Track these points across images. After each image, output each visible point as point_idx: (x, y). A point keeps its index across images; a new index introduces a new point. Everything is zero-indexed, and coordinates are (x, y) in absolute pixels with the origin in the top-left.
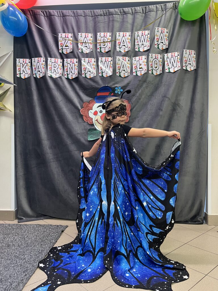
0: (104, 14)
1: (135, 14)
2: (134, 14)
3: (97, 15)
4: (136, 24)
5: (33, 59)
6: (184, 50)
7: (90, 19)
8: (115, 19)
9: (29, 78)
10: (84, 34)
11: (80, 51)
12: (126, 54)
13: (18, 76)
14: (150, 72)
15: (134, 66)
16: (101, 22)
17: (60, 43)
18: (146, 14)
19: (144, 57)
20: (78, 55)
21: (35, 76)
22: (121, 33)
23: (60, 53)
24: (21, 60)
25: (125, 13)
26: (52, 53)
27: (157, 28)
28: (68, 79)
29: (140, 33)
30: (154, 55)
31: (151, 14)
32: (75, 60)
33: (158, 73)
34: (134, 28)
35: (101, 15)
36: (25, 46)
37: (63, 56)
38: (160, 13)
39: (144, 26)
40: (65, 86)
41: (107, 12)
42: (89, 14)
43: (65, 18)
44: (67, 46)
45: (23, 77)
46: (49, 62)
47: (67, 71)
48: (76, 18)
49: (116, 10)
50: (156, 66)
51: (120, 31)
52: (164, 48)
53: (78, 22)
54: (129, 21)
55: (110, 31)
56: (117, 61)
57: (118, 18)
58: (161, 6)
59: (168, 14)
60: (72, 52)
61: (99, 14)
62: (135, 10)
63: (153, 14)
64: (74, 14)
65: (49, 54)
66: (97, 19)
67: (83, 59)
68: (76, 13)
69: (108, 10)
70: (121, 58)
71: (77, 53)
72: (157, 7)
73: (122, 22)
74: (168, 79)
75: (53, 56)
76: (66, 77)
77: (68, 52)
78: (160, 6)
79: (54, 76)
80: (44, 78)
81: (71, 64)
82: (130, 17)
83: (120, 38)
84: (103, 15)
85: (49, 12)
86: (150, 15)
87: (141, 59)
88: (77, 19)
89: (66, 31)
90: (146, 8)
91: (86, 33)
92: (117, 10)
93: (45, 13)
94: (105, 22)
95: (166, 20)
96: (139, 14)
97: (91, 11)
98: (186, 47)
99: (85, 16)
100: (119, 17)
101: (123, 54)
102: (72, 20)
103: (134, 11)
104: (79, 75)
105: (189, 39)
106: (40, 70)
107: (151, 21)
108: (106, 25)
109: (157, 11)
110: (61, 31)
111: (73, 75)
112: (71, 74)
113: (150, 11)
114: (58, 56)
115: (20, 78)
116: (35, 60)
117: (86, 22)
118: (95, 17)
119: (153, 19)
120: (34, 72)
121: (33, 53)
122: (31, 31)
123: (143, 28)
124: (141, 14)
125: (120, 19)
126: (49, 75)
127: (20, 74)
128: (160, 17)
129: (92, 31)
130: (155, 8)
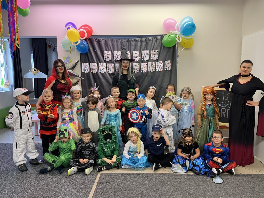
0: (126, 41)
2: (142, 41)
3: (123, 42)
4: (142, 47)
5: (91, 63)
6: (165, 61)
7: (119, 44)
8: (132, 44)
9: (89, 73)
10: (116, 51)
11: (115, 60)
12: (137, 62)
13: (83, 72)
14: (149, 71)
15: (141, 68)
17: (104, 56)
18: (147, 41)
19: (146, 64)
20: (114, 62)
21: (92, 72)
22: (135, 51)
23: (104, 60)
24: (85, 64)
25: (136, 41)
26: (100, 61)
27: (152, 50)
28: (109, 73)
29: (144, 51)
30: (151, 63)
32: (112, 64)
33: (153, 71)
34: (141, 49)
35: (125, 42)
36: (86, 56)
37: (106, 62)
38: (154, 41)
39: (146, 48)
40: (108, 77)
43: (107, 43)
44: (108, 57)
45: (86, 72)
46: (99, 65)
47: (108, 70)
48: (112, 43)
50: (152, 68)
51: (134, 50)
52: (156, 59)
53: (113, 45)
54: (139, 46)
55: (129, 50)
56: (133, 66)
59: (158, 43)
60: (111, 61)
61: (124, 41)
62: (142, 40)
63: (150, 42)
65: (99, 61)
67: (116, 64)
68: (112, 40)
69: (128, 40)
70: (135, 64)
71: (113, 61)
72: (152, 38)
74: (157, 74)
75: (101, 62)
77: (109, 60)
78: (154, 38)
79: (102, 72)
80: (97, 73)
81: (110, 66)
82: (139, 43)
83: (134, 54)
85: (98, 40)
87: (145, 65)
89: (107, 49)
90: (147, 38)
91: (118, 51)
92: (133, 39)
93: (96, 40)
94: (127, 45)
95: (157, 46)
97: (120, 40)
98: (166, 59)
99: (117, 42)
102: (110, 44)
103: (141, 40)
105: (168, 55)
106: (95, 69)
107: (150, 46)
108: (127, 47)
109: (152, 41)
110: (105, 49)
111: (111, 71)
112: (110, 71)
113: (149, 40)
114: (104, 62)
115: (84, 73)
116: (92, 64)
117: (117, 45)
118: (122, 43)
119: (150, 45)
120: (91, 70)
121: (91, 60)
122: (89, 50)
123: (145, 49)
124: (144, 42)
125: (134, 44)
126: (100, 72)
127: (84, 70)
128: (154, 44)
129: (120, 49)
130: (151, 39)
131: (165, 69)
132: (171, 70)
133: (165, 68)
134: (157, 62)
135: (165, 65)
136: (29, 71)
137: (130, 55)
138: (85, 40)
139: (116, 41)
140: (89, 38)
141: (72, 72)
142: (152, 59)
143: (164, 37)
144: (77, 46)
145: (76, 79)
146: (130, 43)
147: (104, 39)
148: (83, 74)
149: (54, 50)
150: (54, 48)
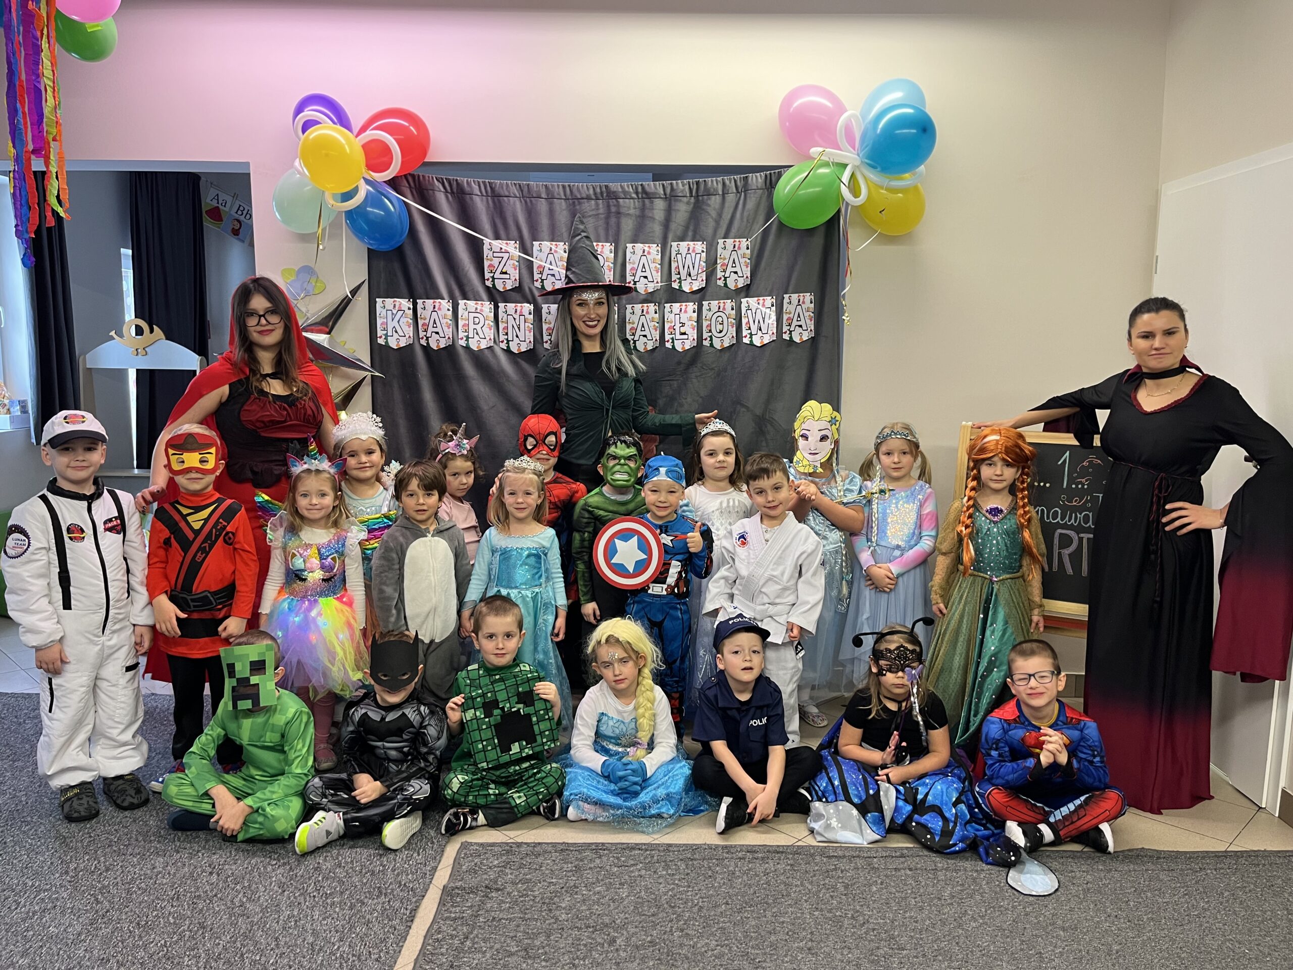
0: (595, 194)
1: (670, 200)
2: (671, 198)
3: (579, 196)
4: (673, 226)
5: (420, 301)
6: (786, 296)
7: (561, 207)
8: (623, 210)
9: (410, 347)
10: (546, 245)
11: (538, 284)
12: (650, 298)
13: (381, 341)
14: (706, 343)
15: (667, 326)
16: (591, 213)
17: (486, 264)
18: (699, 197)
19: (691, 306)
20: (533, 296)
21: (423, 342)
22: (639, 246)
23: (488, 287)
24: (389, 302)
25: (646, 196)
26: (467, 289)
27: (721, 241)
28: (508, 351)
29: (684, 245)
30: (714, 303)
31: (709, 202)
32: (528, 307)
33: (726, 345)
34: (670, 236)
35: (588, 198)
36: (397, 266)
37: (495, 296)
38: (731, 198)
39: (692, 232)
40: (503, 371)
41: (604, 189)
42: (559, 194)
43: (500, 202)
44: (506, 273)
45: (393, 344)
46: (461, 311)
47: (507, 334)
48: (526, 202)
49: (627, 189)
50: (720, 327)
51: (634, 241)
52: (740, 285)
53: (531, 213)
54: (657, 217)
55: (611, 239)
56: (628, 316)
57: (629, 208)
58: (735, 181)
59: (751, 204)
60: (518, 289)
61: (584, 196)
62: (672, 189)
63: (715, 201)
64: (522, 191)
65: (460, 290)
66: (578, 207)
67: (545, 306)
68: (526, 189)
69: (606, 187)
70: (638, 307)
71: (530, 290)
72: (724, 184)
73: (639, 216)
74: (747, 360)
75: (471, 295)
76: (504, 346)
77: (509, 287)
78: (733, 181)
79: (474, 346)
80: (450, 350)
81: (517, 317)
82: (660, 205)
83: (636, 258)
84: (593, 197)
85: (458, 184)
86: (709, 205)
87: (686, 312)
88: (529, 204)
89: (502, 233)
91: (552, 241)
92: (628, 186)
93: (447, 184)
94: (598, 214)
95: (745, 220)
96: (681, 201)
97: (564, 187)
98: (791, 288)
99: (550, 198)
100: (632, 205)
101: (642, 297)
102: (516, 207)
103: (668, 190)
104: (538, 346)
105: (798, 268)
106: (439, 330)
107: (710, 220)
108: (601, 223)
109: (723, 194)
110: (490, 233)
111: (522, 343)
112: (516, 340)
113: (709, 193)
114: (484, 295)
115: (387, 346)
116: (426, 306)
117: (551, 213)
118: (574, 201)
119: (714, 214)
120: (422, 334)
121: (419, 288)
122: (413, 232)
123: (690, 234)
124: (685, 199)
125: (635, 208)
126: (463, 343)
127: (386, 336)
128: (732, 210)
129: (566, 235)
130: (720, 187)
131: (786, 337)
132: (813, 340)
133: (785, 329)
134: (744, 300)
135: (785, 317)
136: (113, 333)
137: (615, 263)
138: (393, 183)
139: (544, 195)
140: (413, 176)
141: (326, 345)
142: (720, 283)
143: (780, 175)
144: (349, 214)
145: (347, 377)
146: (612, 202)
147: (484, 183)
148: (379, 352)
149: (236, 232)
150: (239, 221)
